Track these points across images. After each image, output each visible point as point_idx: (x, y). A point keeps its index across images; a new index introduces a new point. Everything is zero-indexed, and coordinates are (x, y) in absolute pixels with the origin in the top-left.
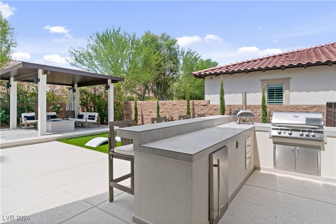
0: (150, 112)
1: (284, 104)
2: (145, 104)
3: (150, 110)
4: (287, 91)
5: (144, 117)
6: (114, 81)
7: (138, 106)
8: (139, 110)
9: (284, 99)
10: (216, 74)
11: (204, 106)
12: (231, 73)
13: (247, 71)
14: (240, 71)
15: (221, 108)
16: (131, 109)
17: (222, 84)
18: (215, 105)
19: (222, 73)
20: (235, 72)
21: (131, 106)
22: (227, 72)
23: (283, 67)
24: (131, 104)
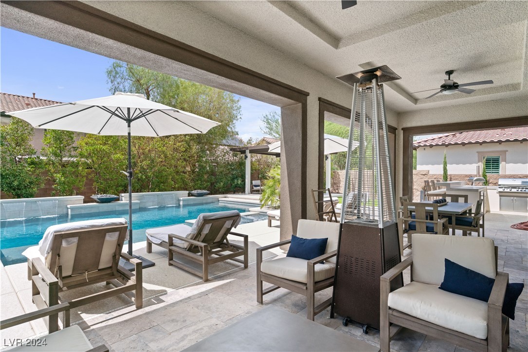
1: (500, 173)
4: (503, 163)
9: (500, 169)
10: (431, 146)
11: (424, 175)
12: (447, 146)
13: (463, 144)
14: (456, 144)
15: (444, 177)
16: (339, 178)
17: (445, 157)
18: (435, 175)
19: (437, 145)
20: (450, 144)
21: (339, 175)
22: (443, 145)
23: (500, 142)
24: (340, 174)
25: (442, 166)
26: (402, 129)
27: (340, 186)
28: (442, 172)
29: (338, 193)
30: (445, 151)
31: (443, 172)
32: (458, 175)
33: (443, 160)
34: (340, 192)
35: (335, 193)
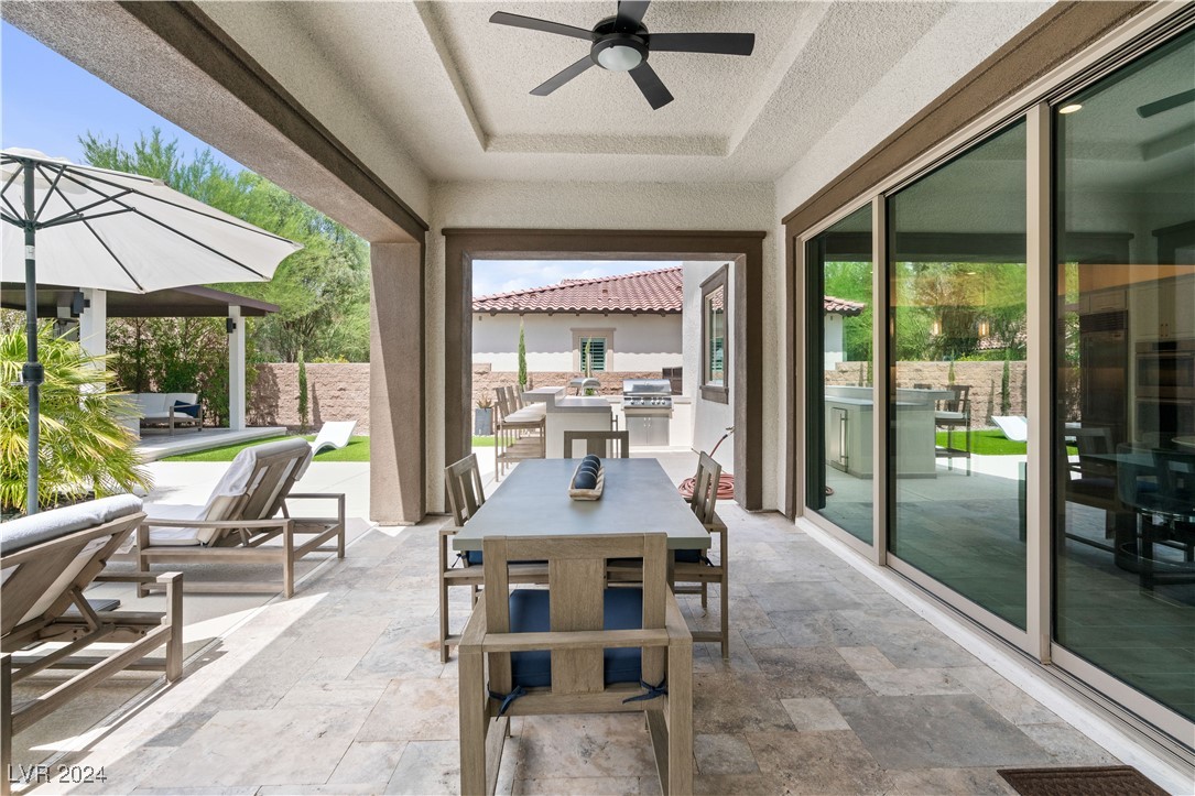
0: (341, 389)
1: (606, 370)
2: (324, 369)
3: (342, 385)
4: (610, 351)
5: (321, 403)
6: (247, 311)
7: (307, 375)
8: (309, 386)
9: (606, 363)
10: (493, 312)
11: (482, 374)
12: (522, 313)
13: (550, 312)
14: (538, 311)
15: (520, 377)
16: (275, 384)
17: (522, 336)
18: (502, 374)
19: (504, 311)
20: (527, 311)
21: (275, 375)
22: (515, 311)
23: (606, 312)
24: (276, 372)
25: (516, 355)
26: (445, 232)
27: (277, 406)
28: (516, 368)
29: (273, 424)
30: (522, 323)
31: (518, 367)
32: (544, 374)
33: (519, 343)
34: (278, 421)
35: (265, 426)
